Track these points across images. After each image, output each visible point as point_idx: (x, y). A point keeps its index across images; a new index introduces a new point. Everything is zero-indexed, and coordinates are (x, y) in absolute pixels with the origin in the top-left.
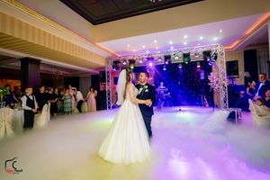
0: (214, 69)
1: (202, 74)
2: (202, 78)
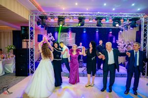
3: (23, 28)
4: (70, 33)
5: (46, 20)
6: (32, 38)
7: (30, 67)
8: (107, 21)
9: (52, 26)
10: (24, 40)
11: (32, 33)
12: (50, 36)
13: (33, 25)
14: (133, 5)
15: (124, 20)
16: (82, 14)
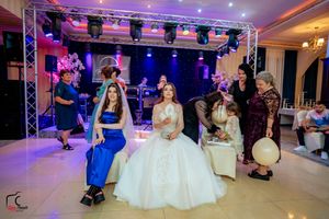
0: (218, 66)
1: (207, 71)
2: (206, 77)
3: (9, 37)
4: (118, 56)
5: (63, 23)
6: (31, 59)
7: (27, 119)
8: (186, 32)
9: (80, 40)
10: (12, 63)
11: (30, 48)
12: (74, 61)
13: (32, 32)
14: (231, 5)
15: (217, 33)
16: (138, 15)
